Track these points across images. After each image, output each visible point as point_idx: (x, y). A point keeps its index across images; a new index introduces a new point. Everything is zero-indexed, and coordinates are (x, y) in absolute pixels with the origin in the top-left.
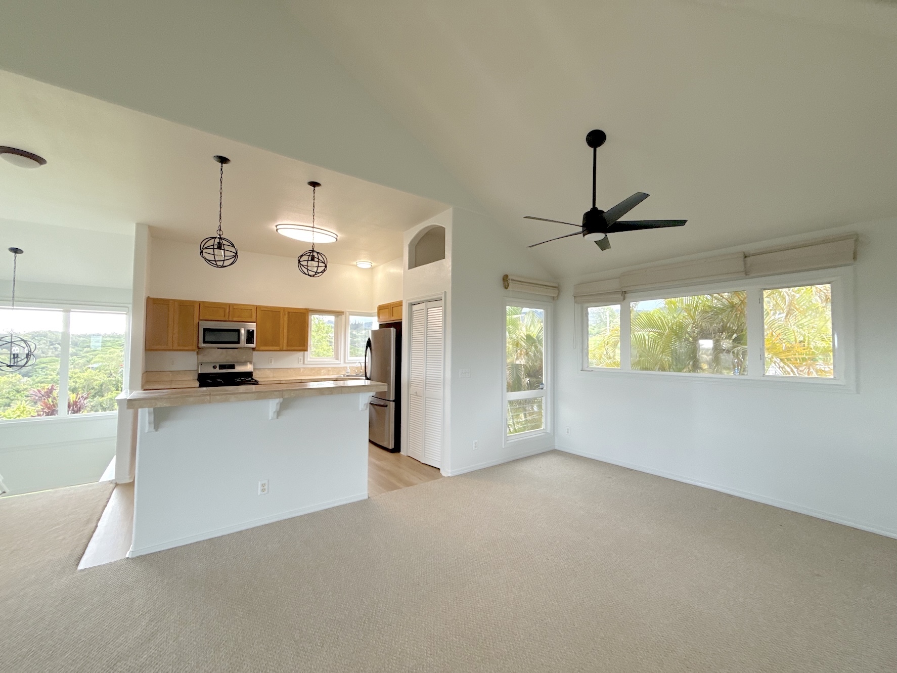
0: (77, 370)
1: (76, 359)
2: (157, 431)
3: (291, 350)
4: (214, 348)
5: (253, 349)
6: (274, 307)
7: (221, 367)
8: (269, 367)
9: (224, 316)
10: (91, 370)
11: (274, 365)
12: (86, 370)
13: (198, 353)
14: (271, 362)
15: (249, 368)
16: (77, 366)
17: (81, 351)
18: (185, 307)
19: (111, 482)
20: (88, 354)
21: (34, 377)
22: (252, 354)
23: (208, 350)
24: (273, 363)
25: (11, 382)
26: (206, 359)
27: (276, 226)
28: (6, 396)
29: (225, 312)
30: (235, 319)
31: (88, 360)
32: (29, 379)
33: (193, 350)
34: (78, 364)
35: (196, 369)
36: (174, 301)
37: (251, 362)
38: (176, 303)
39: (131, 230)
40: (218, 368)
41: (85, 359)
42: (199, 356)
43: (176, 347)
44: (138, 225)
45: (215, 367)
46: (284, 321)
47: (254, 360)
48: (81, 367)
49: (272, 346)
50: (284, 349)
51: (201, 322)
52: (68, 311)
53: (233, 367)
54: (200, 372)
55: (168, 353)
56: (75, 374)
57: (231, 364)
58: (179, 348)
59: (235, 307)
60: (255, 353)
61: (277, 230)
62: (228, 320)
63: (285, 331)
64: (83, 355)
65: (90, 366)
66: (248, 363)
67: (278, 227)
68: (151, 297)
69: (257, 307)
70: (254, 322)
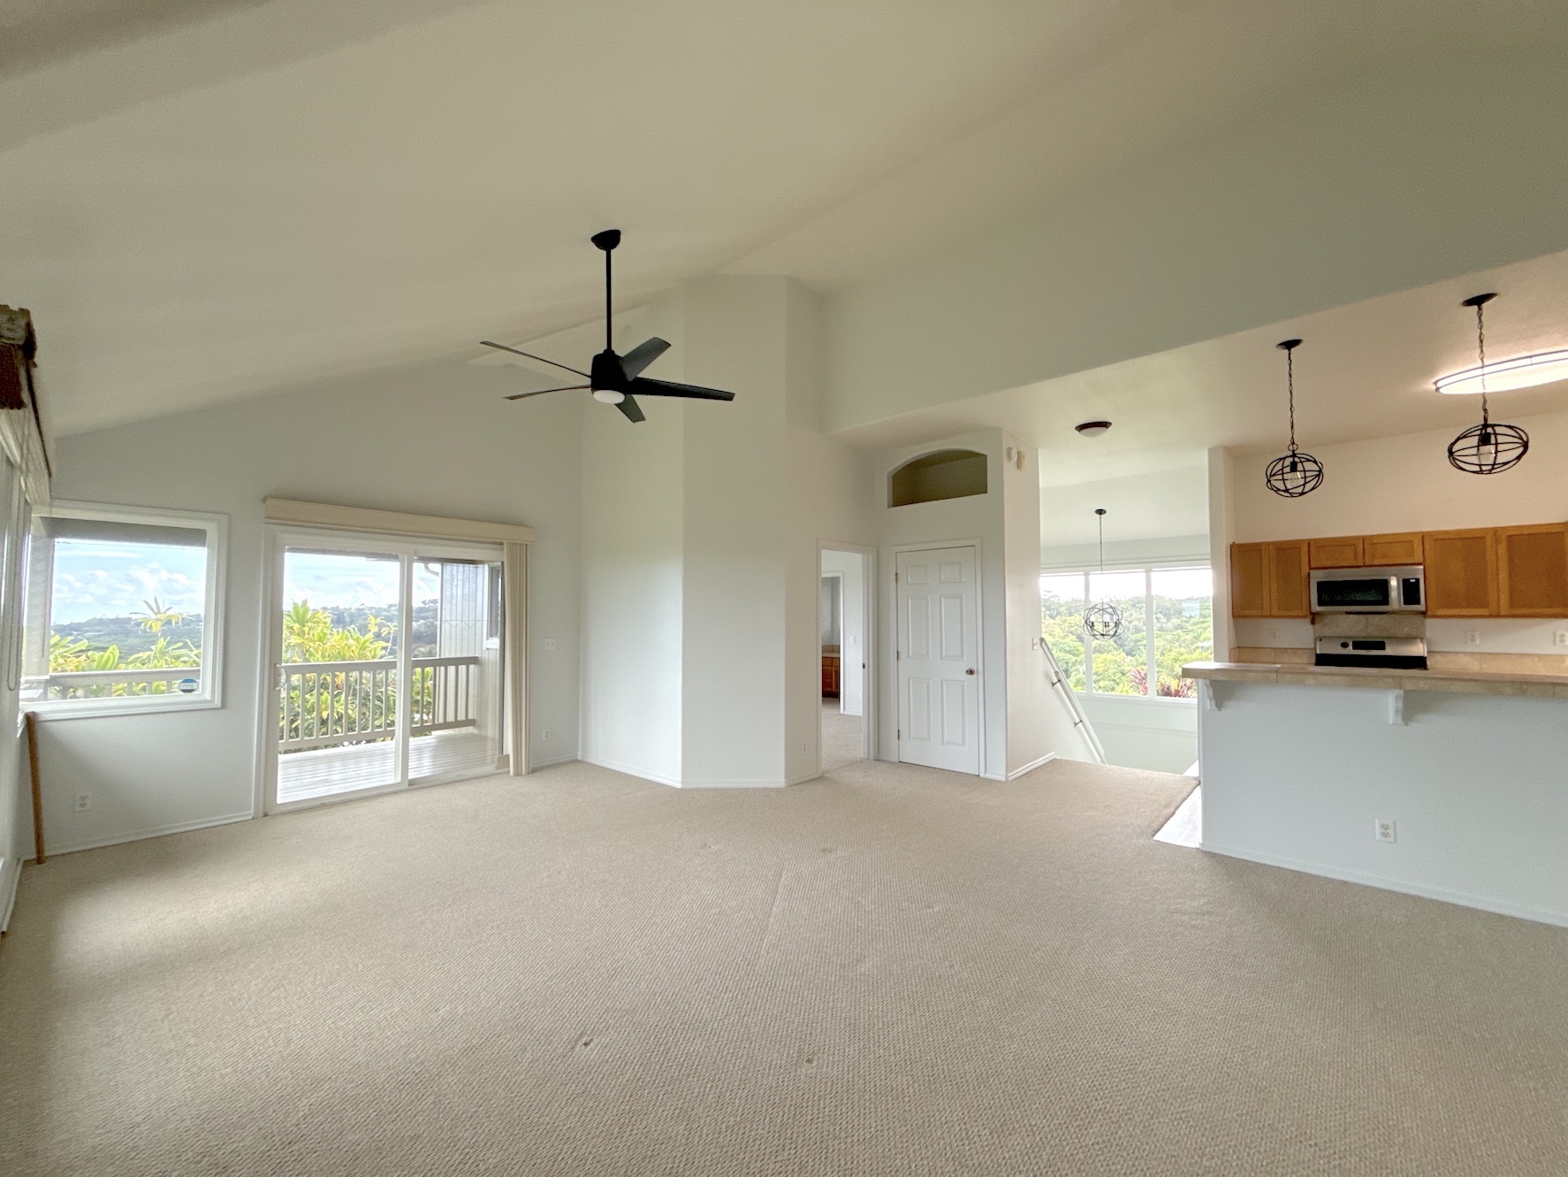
0: (1183, 650)
1: (1182, 634)
2: (1220, 710)
3: (1523, 616)
4: (1341, 613)
5: (1424, 614)
6: (1466, 531)
7: (1357, 645)
8: (1468, 650)
9: (1355, 558)
10: (1200, 650)
11: (1480, 645)
12: (1195, 650)
13: (1313, 622)
14: (1473, 640)
15: (1418, 649)
16: (1183, 645)
17: (1187, 622)
18: (1286, 552)
19: (1195, 779)
20: (1195, 628)
21: (1137, 656)
22: (1423, 622)
23: (1330, 616)
24: (1478, 642)
25: (1116, 661)
26: (1327, 632)
27: (1436, 383)
28: (1113, 677)
29: (1356, 552)
30: (1376, 562)
31: (1195, 635)
32: (1133, 659)
33: (1304, 617)
34: (1184, 641)
35: (1312, 646)
36: (1268, 544)
37: (1422, 639)
38: (1271, 547)
39: (1204, 458)
40: (1351, 647)
41: (1191, 634)
42: (1317, 626)
43: (1275, 611)
44: (1211, 451)
45: (1345, 645)
46: (1499, 557)
47: (1429, 634)
48: (1188, 645)
49: (1468, 607)
50: (1503, 613)
51: (1313, 573)
52: (1148, 572)
53: (1381, 646)
54: (1318, 652)
55: (1264, 620)
56: (1181, 655)
57: (1378, 640)
58: (1281, 613)
59: (1375, 541)
60: (1429, 621)
61: (1437, 389)
62: (1361, 564)
63: (1503, 575)
64: (1190, 628)
65: (1200, 644)
66: (1419, 641)
67: (1439, 384)
68: (1237, 542)
69: (1423, 536)
70: (1420, 564)
